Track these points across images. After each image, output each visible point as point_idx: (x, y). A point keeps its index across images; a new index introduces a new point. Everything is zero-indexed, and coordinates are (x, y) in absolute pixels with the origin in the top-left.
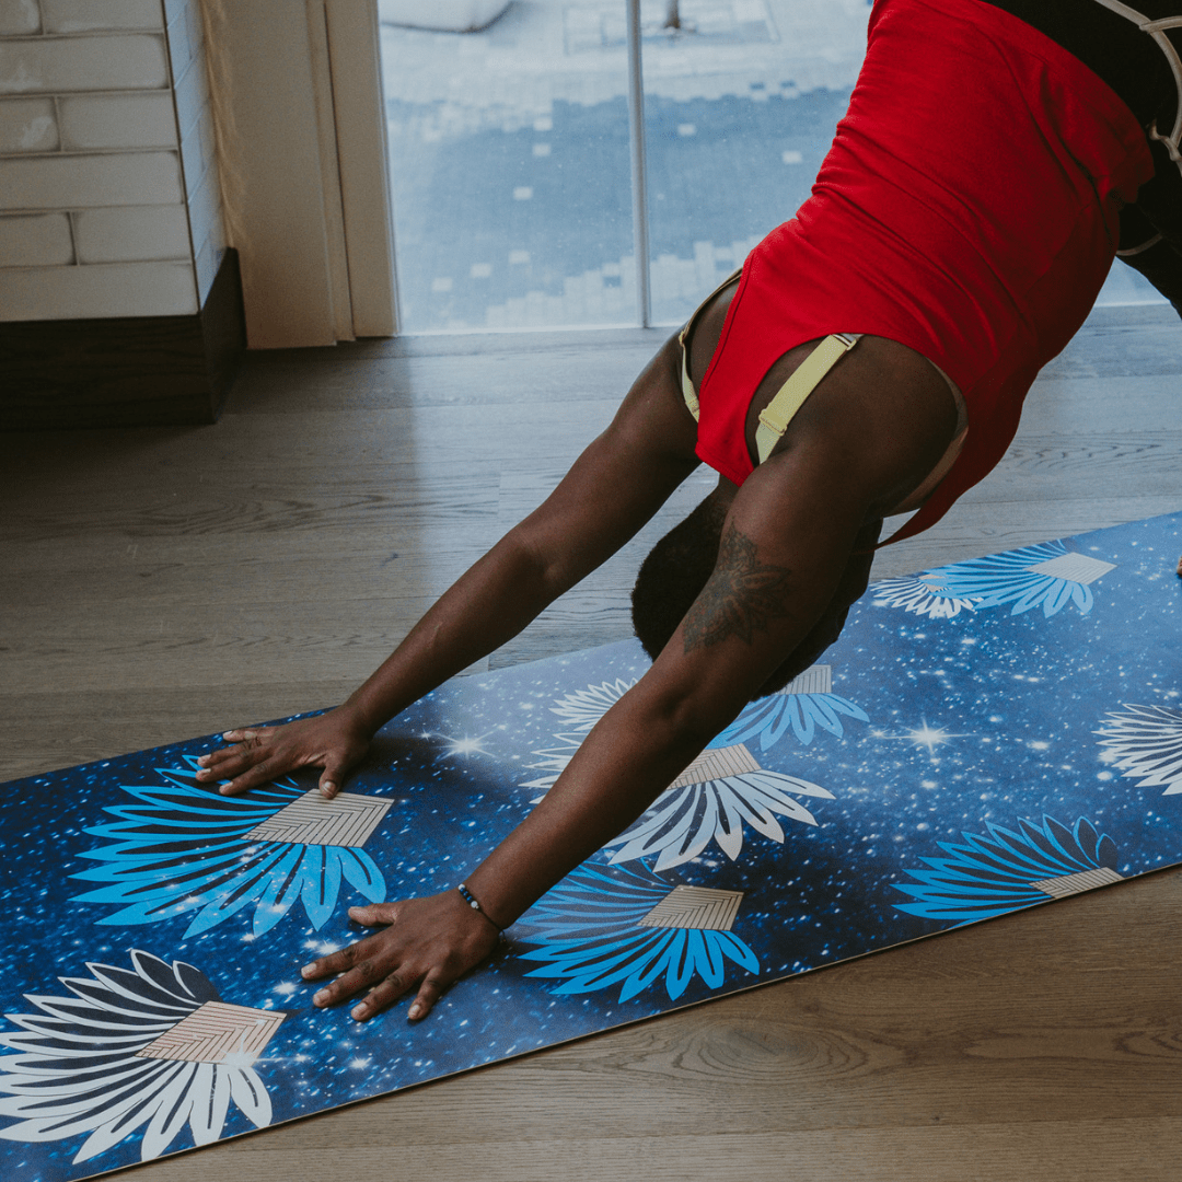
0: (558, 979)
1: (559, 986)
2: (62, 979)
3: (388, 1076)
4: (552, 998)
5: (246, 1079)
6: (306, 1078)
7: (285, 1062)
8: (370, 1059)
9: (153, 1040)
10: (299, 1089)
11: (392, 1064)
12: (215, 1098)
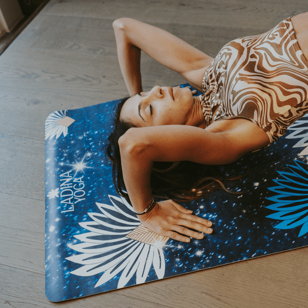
0: (277, 220)
1: (278, 224)
2: (110, 196)
3: (208, 261)
4: (274, 230)
5: (159, 254)
6: (180, 257)
7: (173, 248)
8: (203, 251)
9: (132, 230)
10: (176, 263)
11: (211, 256)
12: (147, 262)
